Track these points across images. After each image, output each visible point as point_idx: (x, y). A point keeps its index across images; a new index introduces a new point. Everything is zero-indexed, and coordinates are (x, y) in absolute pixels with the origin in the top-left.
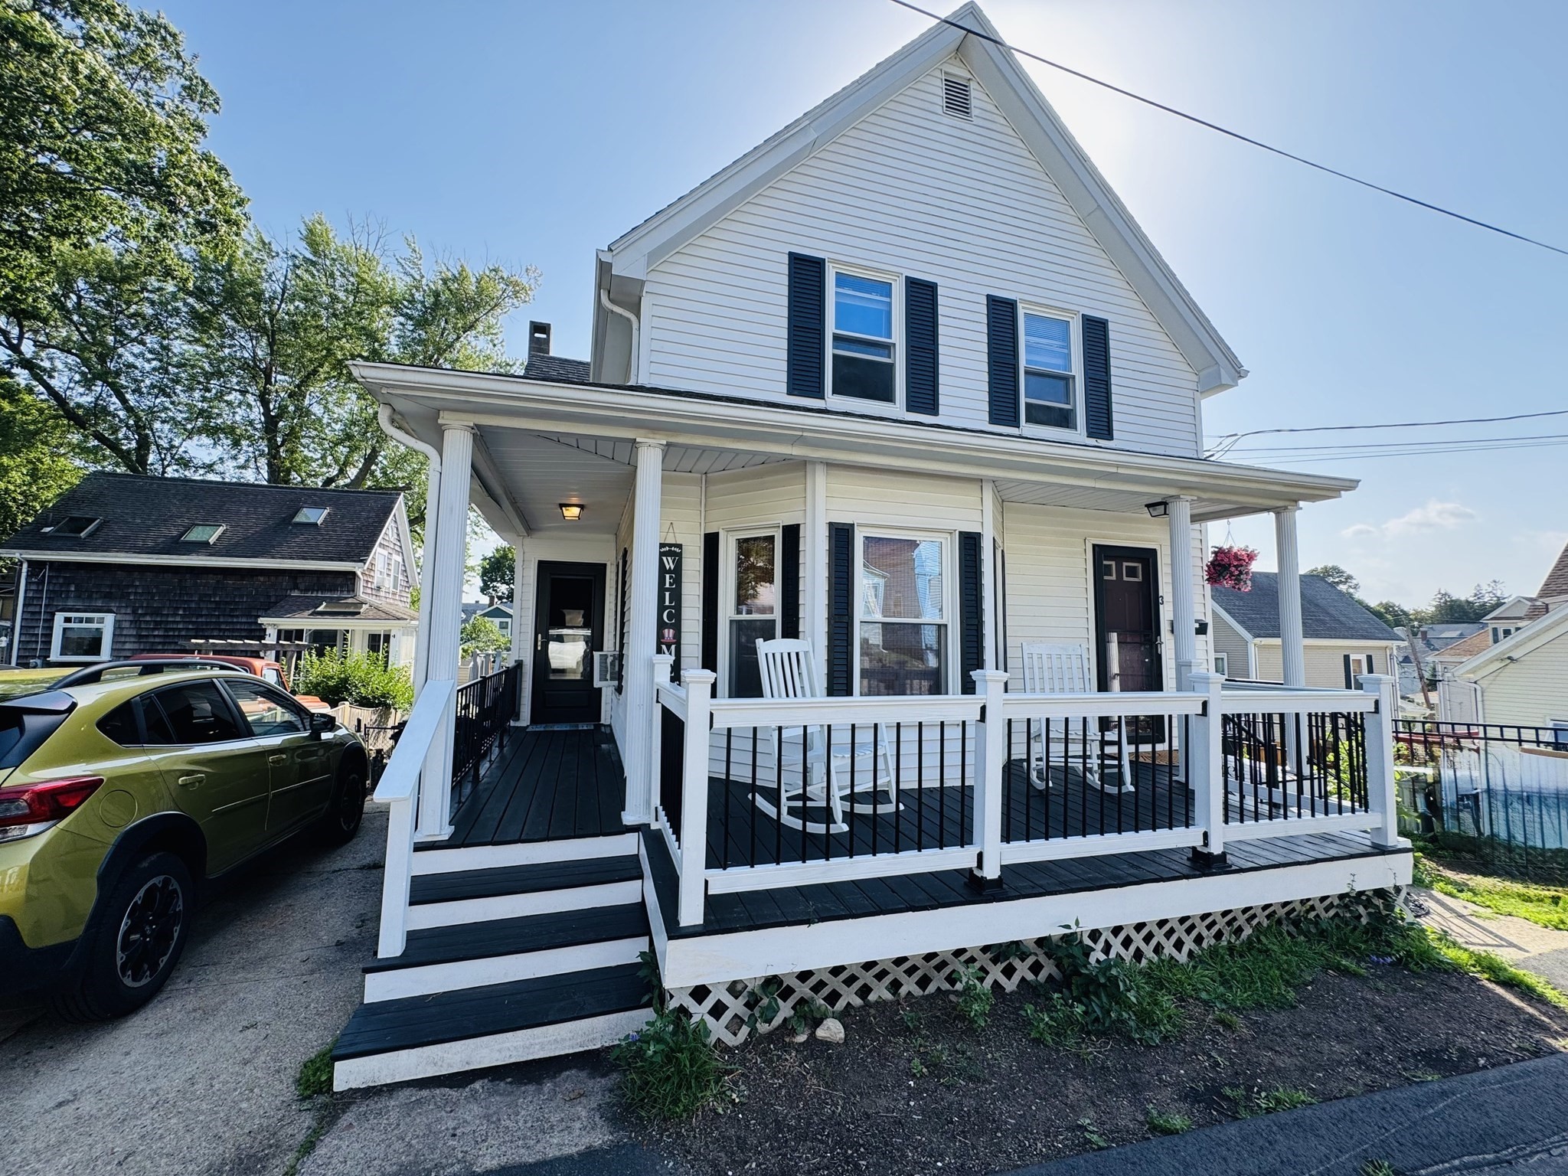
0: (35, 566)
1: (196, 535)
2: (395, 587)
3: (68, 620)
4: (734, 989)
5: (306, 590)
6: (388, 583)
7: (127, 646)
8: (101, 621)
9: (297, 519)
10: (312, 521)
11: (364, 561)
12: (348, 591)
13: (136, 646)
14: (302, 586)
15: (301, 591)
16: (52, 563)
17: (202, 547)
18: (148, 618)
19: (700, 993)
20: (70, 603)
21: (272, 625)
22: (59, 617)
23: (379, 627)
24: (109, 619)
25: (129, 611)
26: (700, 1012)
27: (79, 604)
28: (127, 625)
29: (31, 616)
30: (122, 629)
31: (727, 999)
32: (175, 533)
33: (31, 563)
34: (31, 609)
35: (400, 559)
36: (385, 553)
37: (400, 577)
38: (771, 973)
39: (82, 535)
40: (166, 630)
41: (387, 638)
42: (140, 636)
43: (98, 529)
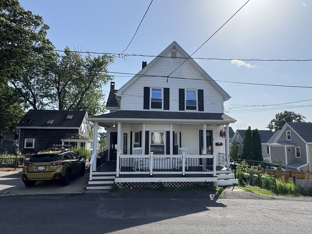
0: (22, 129)
1: (49, 122)
2: (86, 132)
3: (27, 140)
4: (122, 183)
5: (69, 133)
6: (84, 131)
7: (37, 145)
8: (33, 140)
9: (67, 118)
10: (69, 118)
11: (80, 127)
12: (77, 134)
13: (38, 145)
14: (68, 132)
15: (68, 133)
16: (24, 129)
17: (50, 125)
18: (40, 140)
19: (118, 183)
20: (27, 137)
21: (63, 141)
22: (26, 140)
23: (83, 141)
24: (34, 140)
25: (37, 138)
26: (118, 185)
27: (29, 137)
28: (37, 141)
29: (21, 139)
30: (36, 142)
31: (121, 184)
32: (45, 122)
33: (21, 129)
34: (21, 138)
35: (86, 125)
36: (84, 124)
37: (87, 129)
38: (125, 182)
39: (29, 123)
40: (44, 142)
41: (85, 143)
42: (39, 143)
43: (31, 122)
